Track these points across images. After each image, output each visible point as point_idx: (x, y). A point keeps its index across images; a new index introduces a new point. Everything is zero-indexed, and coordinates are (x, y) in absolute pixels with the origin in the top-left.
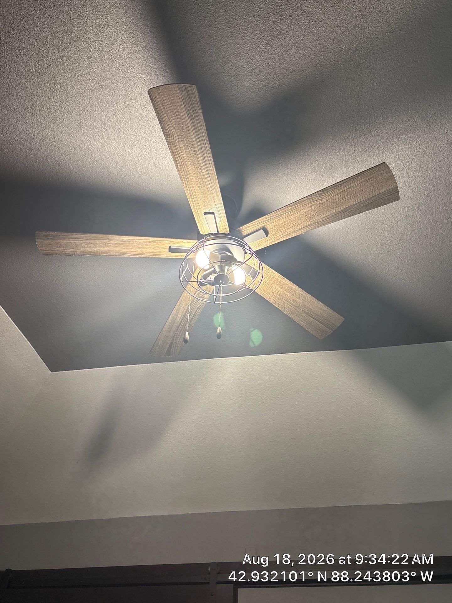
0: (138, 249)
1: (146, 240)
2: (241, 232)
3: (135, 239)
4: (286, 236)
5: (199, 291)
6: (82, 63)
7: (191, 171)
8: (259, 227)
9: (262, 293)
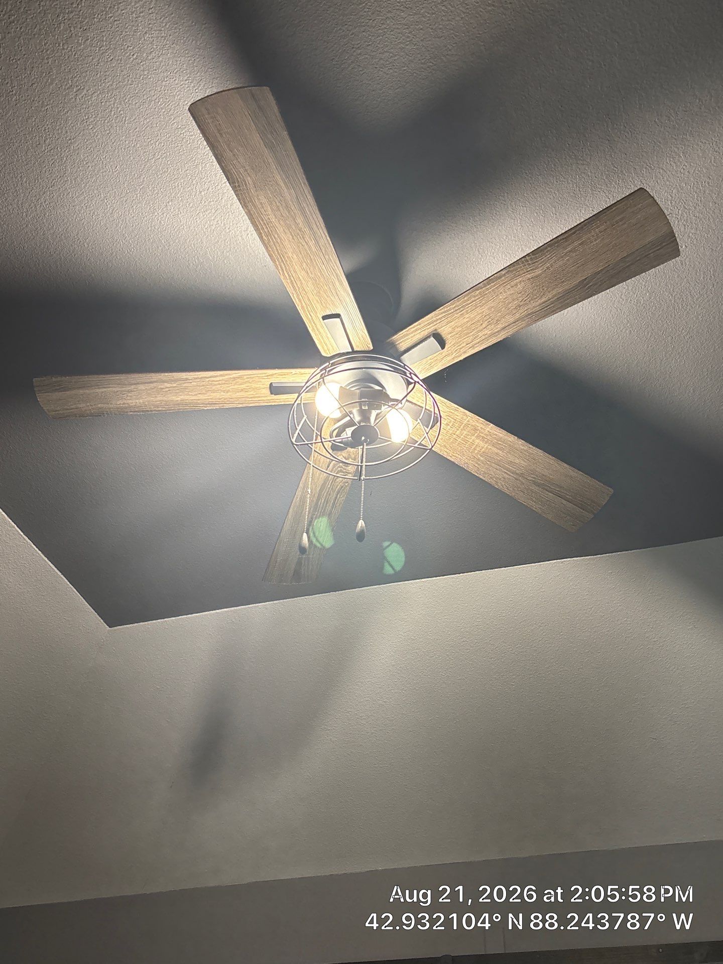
0: (215, 394)
1: (227, 377)
2: (395, 346)
3: (207, 376)
4: (478, 345)
5: (334, 462)
6: (84, 74)
7: (286, 243)
8: (426, 333)
9: (451, 455)
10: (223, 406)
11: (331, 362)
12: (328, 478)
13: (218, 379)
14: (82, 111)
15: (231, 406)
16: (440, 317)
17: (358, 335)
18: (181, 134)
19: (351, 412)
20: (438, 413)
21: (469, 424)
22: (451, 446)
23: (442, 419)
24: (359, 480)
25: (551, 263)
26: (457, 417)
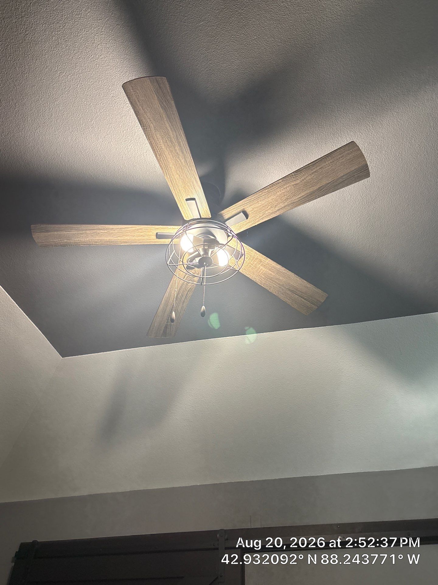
0: (127, 237)
1: (134, 228)
2: (223, 216)
3: (124, 227)
4: (265, 218)
5: (188, 275)
6: (64, 64)
7: (169, 160)
8: (239, 210)
9: (248, 274)
10: (131, 244)
11: (189, 223)
12: (184, 283)
13: (129, 229)
14: (62, 84)
15: (135, 244)
16: (246, 202)
17: (204, 209)
19: (199, 250)
20: (243, 252)
21: (258, 259)
22: (248, 269)
23: (245, 255)
24: (201, 285)
25: (305, 177)
26: (253, 254)
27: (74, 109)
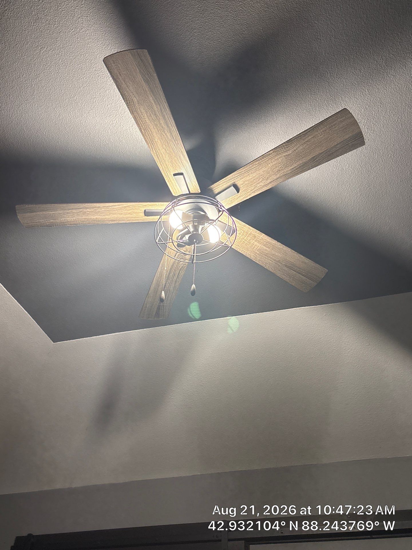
0: (114, 215)
1: (121, 206)
2: (212, 191)
3: (111, 205)
4: (257, 191)
5: (178, 253)
6: (45, 40)
7: (155, 134)
8: (229, 184)
9: (241, 250)
10: (119, 222)
11: (178, 199)
12: (175, 261)
13: (116, 207)
14: (43, 60)
15: (123, 222)
16: (237, 175)
17: (192, 184)
18: (97, 73)
19: (188, 226)
20: (235, 227)
21: (251, 234)
22: (242, 245)
23: (237, 231)
24: (192, 263)
25: (297, 147)
26: (245, 230)
27: (56, 85)
